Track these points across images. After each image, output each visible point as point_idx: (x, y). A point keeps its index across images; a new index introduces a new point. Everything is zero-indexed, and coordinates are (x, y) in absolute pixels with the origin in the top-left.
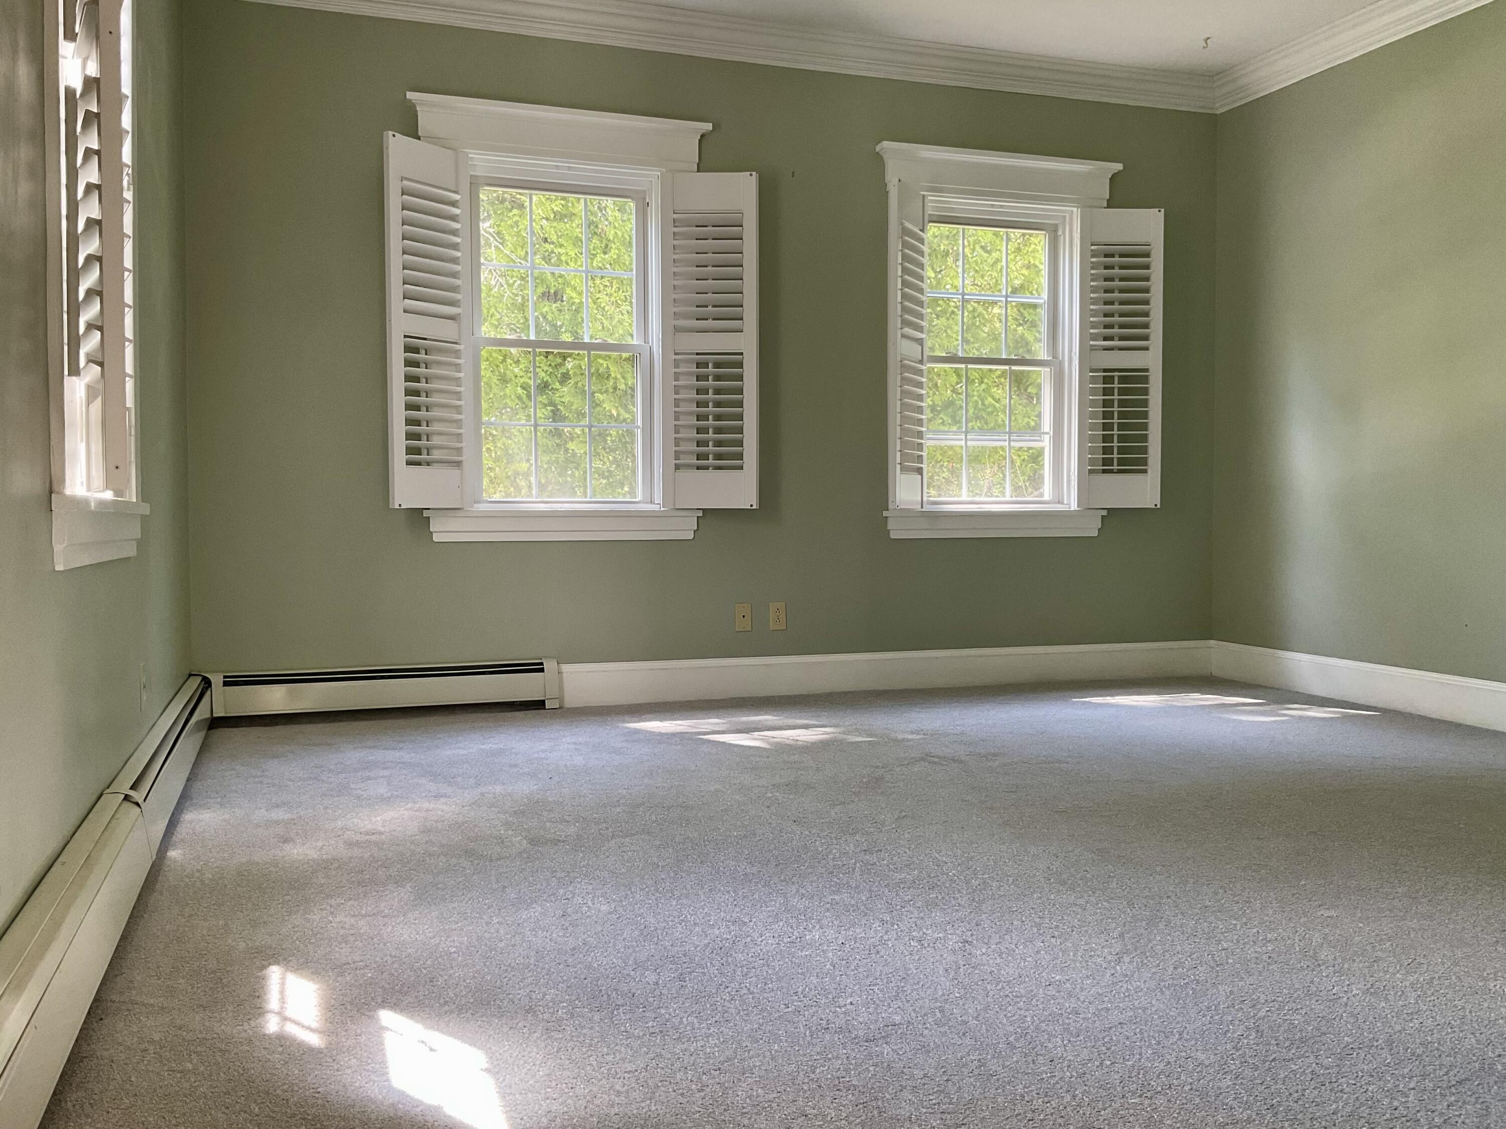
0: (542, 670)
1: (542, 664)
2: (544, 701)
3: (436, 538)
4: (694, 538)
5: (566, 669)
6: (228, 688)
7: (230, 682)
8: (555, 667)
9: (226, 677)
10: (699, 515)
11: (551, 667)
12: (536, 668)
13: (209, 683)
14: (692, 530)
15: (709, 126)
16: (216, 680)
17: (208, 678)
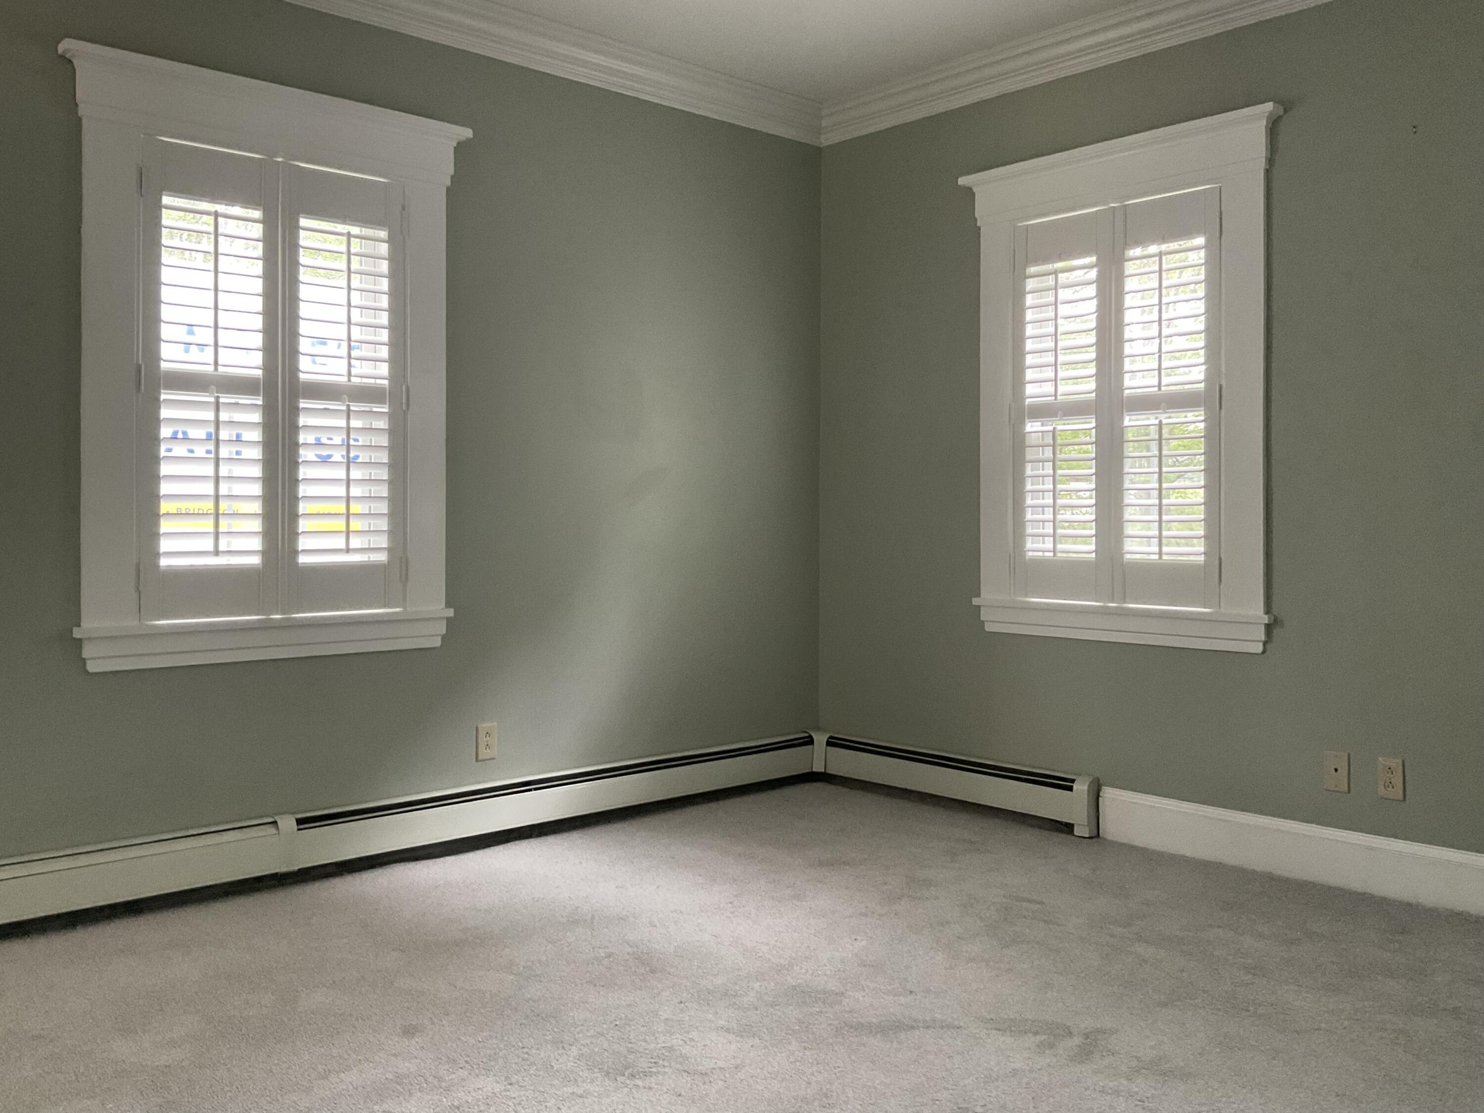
2: (1072, 825)
3: (988, 627)
4: (1264, 652)
5: (1109, 794)
6: (829, 748)
7: (832, 743)
8: (1086, 788)
9: (831, 737)
10: (1267, 622)
11: (1081, 787)
12: (1065, 785)
13: (810, 741)
14: (1260, 641)
15: (1269, 106)
16: (820, 739)
17: (811, 737)
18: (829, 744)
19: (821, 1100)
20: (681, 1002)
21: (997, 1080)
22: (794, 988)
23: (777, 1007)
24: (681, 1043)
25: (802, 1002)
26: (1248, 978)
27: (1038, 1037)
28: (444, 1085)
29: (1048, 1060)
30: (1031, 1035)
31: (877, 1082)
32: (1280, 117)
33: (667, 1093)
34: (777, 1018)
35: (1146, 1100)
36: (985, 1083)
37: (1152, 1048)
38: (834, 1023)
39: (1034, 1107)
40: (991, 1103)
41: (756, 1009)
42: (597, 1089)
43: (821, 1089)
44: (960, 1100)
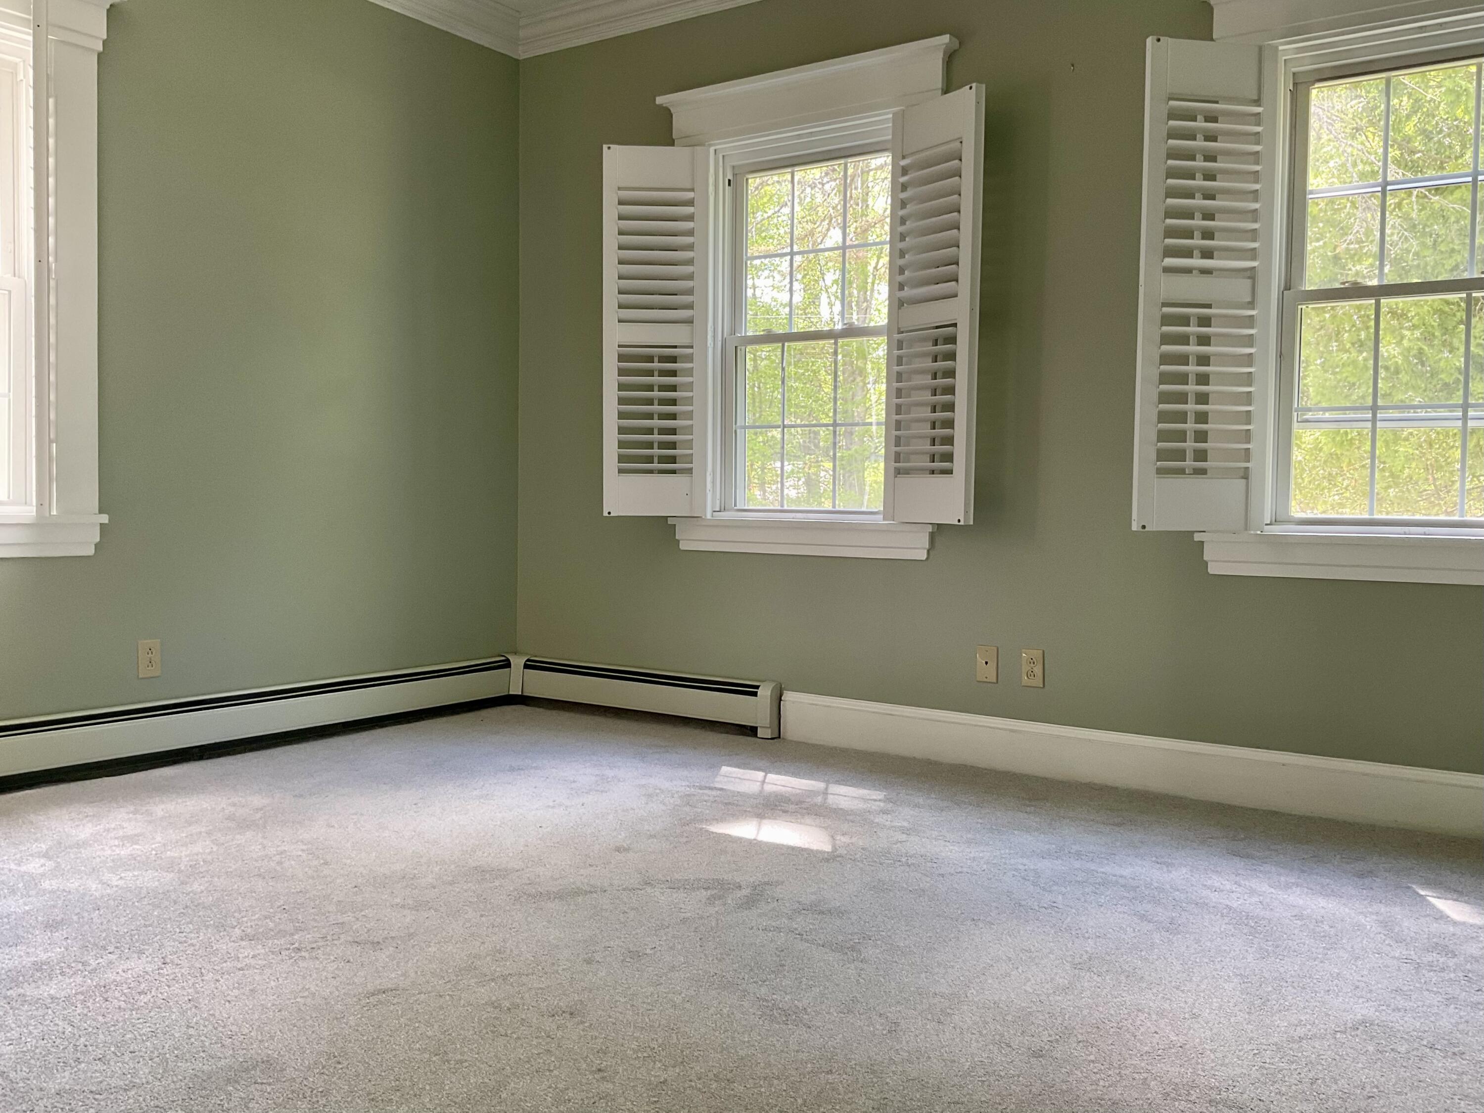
0: (755, 694)
1: (757, 687)
2: (756, 728)
3: (683, 546)
4: (927, 559)
5: (789, 697)
6: (526, 671)
7: (529, 666)
8: (769, 693)
9: (528, 660)
10: (931, 531)
11: (765, 692)
12: (751, 691)
13: (507, 664)
14: (925, 548)
15: (945, 39)
16: (518, 662)
17: (508, 660)
18: (526, 666)
19: (494, 956)
20: (356, 887)
21: (668, 927)
22: (476, 868)
23: (456, 885)
24: (354, 919)
25: (482, 879)
26: (904, 837)
27: (709, 892)
28: (88, 968)
29: (716, 909)
30: (703, 891)
31: (552, 937)
32: (955, 51)
33: (334, 961)
34: (455, 894)
35: (805, 934)
36: (656, 931)
37: (812, 894)
38: (513, 894)
39: (701, 946)
40: (660, 945)
41: (434, 888)
42: (260, 962)
43: (495, 947)
44: (631, 946)
